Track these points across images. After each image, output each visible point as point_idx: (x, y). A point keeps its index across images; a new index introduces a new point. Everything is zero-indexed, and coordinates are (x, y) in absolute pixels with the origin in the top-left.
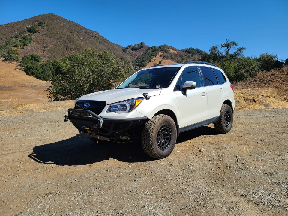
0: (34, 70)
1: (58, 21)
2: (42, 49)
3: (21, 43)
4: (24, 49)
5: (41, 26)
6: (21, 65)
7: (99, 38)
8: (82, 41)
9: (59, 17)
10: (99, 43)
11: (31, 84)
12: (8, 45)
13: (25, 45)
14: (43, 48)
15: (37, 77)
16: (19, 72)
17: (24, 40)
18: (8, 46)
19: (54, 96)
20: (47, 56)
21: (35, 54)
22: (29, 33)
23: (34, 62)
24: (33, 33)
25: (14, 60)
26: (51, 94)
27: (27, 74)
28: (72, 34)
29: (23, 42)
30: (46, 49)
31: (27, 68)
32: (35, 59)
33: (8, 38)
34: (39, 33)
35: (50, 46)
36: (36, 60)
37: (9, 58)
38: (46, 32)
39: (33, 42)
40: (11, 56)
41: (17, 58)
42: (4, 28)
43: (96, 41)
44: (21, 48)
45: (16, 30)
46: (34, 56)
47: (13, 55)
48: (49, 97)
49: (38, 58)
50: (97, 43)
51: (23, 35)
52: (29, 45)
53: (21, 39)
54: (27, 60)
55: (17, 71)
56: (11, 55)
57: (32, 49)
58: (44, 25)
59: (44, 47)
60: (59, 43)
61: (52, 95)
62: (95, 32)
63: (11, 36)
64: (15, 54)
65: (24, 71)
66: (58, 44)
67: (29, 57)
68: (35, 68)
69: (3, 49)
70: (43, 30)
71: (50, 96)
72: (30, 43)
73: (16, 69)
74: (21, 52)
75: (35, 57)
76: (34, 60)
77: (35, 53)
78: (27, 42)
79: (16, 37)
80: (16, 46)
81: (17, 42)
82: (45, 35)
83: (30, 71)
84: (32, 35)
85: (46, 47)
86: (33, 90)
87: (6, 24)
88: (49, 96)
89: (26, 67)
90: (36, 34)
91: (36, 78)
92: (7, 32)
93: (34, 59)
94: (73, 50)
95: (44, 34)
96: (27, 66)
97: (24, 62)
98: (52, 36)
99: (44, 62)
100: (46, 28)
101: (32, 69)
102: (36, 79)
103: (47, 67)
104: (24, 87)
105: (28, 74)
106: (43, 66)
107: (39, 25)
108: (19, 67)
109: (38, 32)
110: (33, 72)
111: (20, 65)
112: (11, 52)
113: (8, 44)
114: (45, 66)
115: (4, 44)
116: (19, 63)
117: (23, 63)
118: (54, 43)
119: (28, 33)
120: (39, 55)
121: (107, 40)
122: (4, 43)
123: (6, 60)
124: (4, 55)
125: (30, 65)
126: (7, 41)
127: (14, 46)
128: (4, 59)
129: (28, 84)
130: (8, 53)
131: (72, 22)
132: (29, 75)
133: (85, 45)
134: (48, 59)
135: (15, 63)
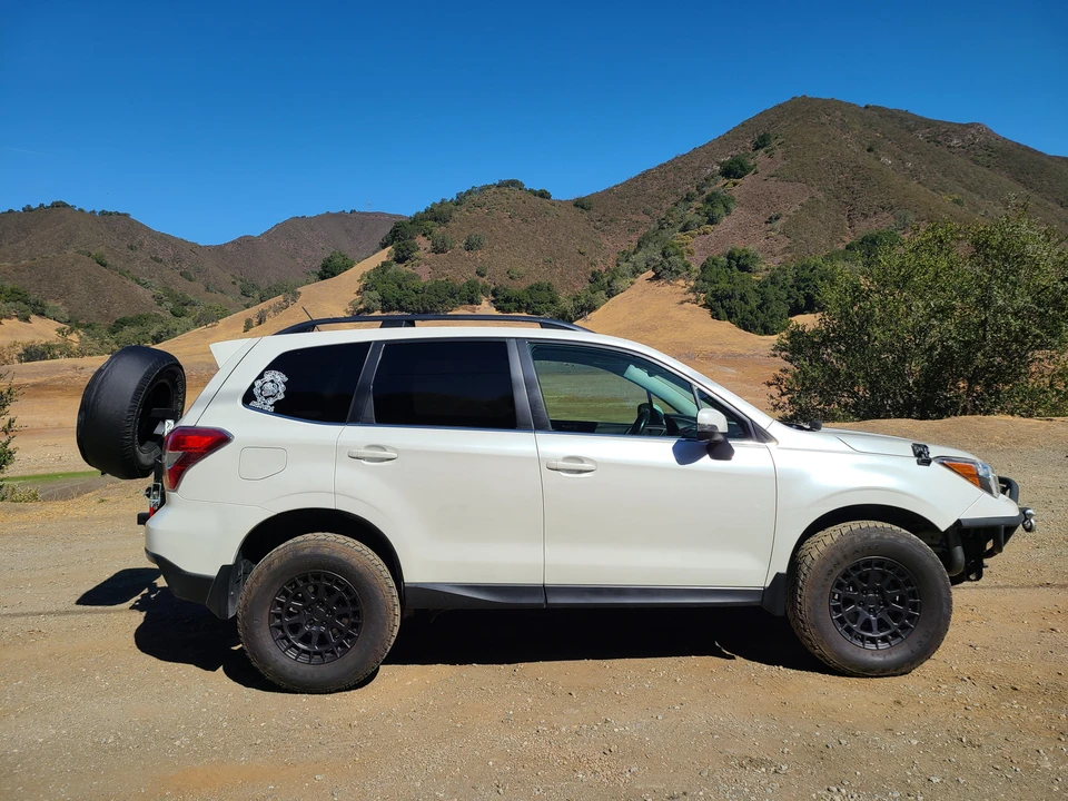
0: (736, 302)
1: (824, 119)
2: (763, 225)
3: (700, 218)
4: (708, 236)
5: (765, 148)
6: (696, 288)
7: (988, 147)
8: (914, 174)
9: (826, 102)
10: (986, 170)
11: (725, 350)
12: (663, 228)
13: (711, 222)
14: (766, 222)
15: (743, 323)
16: (692, 311)
17: (709, 207)
18: (664, 234)
19: (792, 402)
20: (777, 249)
21: (741, 248)
22: (726, 181)
23: (736, 272)
24: (739, 178)
25: (678, 273)
26: (783, 394)
27: (713, 317)
28: (872, 154)
29: (707, 214)
30: (778, 224)
31: (714, 295)
32: (740, 262)
33: (664, 206)
34: (756, 173)
35: (791, 213)
36: (743, 268)
37: (665, 268)
38: (779, 166)
39: (735, 209)
40: (670, 263)
41: (687, 267)
42: (656, 178)
43: (976, 162)
44: (699, 234)
45: (690, 178)
46: (737, 255)
47: (677, 258)
48: (776, 407)
49: (748, 261)
50: (979, 168)
51: (708, 191)
52: (725, 219)
53: (701, 205)
54: (715, 269)
55: (685, 309)
56: (670, 259)
57: (732, 232)
58: (774, 144)
59: (771, 218)
60: (820, 195)
61: (785, 399)
62: (972, 125)
63: (673, 199)
64: (682, 254)
65: (705, 306)
66: (818, 201)
67: (723, 258)
68: (736, 293)
69: (651, 245)
70: (769, 160)
71: (781, 404)
72: (728, 211)
73: (682, 303)
74: (699, 248)
75: (740, 258)
76: (735, 268)
77: (738, 245)
78: (720, 210)
79: (689, 198)
80: (685, 229)
81: (690, 216)
82: (775, 178)
83: (723, 307)
84: (735, 184)
85: (777, 218)
86: (729, 370)
87: (660, 166)
88: (776, 402)
89: (710, 293)
90: (748, 178)
91: (740, 327)
92: (664, 190)
93: (737, 266)
94: (875, 213)
95: (773, 172)
96: (713, 288)
97: (707, 277)
98: (800, 176)
99: (767, 270)
100: (779, 152)
101: (730, 297)
102: (738, 330)
103: (777, 288)
104: (702, 358)
105: (716, 316)
106: (763, 285)
107: (757, 148)
108: (692, 296)
109: (753, 172)
110: (731, 308)
111: (694, 290)
112: (671, 250)
113: (665, 226)
114: (772, 283)
115: (652, 226)
116: (692, 283)
117: (704, 281)
118: (804, 201)
119: (722, 181)
120: (751, 248)
121: (1027, 149)
122: (654, 226)
123: (657, 277)
124: (654, 260)
125: (723, 285)
126: (663, 217)
127: (680, 231)
128: (651, 274)
129: (715, 347)
130: (663, 254)
131: (875, 108)
132: (719, 319)
133: (922, 189)
134: (780, 259)
135: (682, 282)
